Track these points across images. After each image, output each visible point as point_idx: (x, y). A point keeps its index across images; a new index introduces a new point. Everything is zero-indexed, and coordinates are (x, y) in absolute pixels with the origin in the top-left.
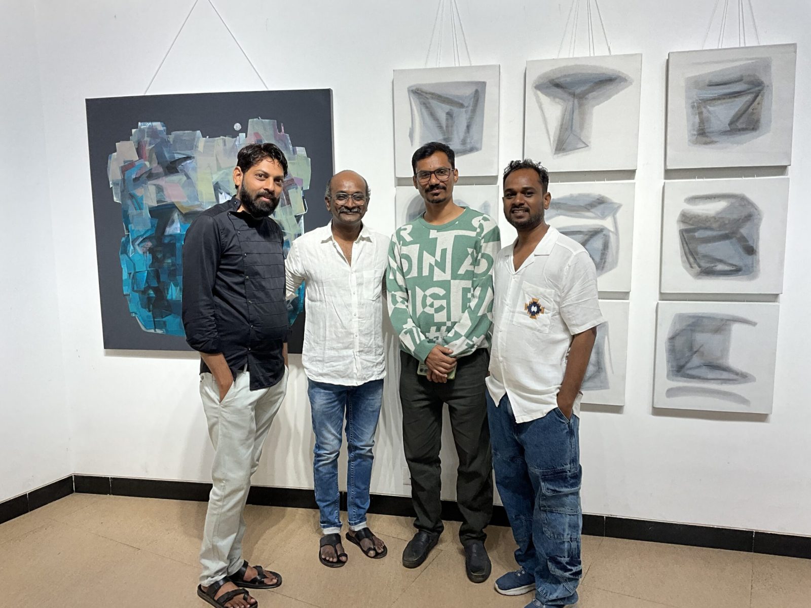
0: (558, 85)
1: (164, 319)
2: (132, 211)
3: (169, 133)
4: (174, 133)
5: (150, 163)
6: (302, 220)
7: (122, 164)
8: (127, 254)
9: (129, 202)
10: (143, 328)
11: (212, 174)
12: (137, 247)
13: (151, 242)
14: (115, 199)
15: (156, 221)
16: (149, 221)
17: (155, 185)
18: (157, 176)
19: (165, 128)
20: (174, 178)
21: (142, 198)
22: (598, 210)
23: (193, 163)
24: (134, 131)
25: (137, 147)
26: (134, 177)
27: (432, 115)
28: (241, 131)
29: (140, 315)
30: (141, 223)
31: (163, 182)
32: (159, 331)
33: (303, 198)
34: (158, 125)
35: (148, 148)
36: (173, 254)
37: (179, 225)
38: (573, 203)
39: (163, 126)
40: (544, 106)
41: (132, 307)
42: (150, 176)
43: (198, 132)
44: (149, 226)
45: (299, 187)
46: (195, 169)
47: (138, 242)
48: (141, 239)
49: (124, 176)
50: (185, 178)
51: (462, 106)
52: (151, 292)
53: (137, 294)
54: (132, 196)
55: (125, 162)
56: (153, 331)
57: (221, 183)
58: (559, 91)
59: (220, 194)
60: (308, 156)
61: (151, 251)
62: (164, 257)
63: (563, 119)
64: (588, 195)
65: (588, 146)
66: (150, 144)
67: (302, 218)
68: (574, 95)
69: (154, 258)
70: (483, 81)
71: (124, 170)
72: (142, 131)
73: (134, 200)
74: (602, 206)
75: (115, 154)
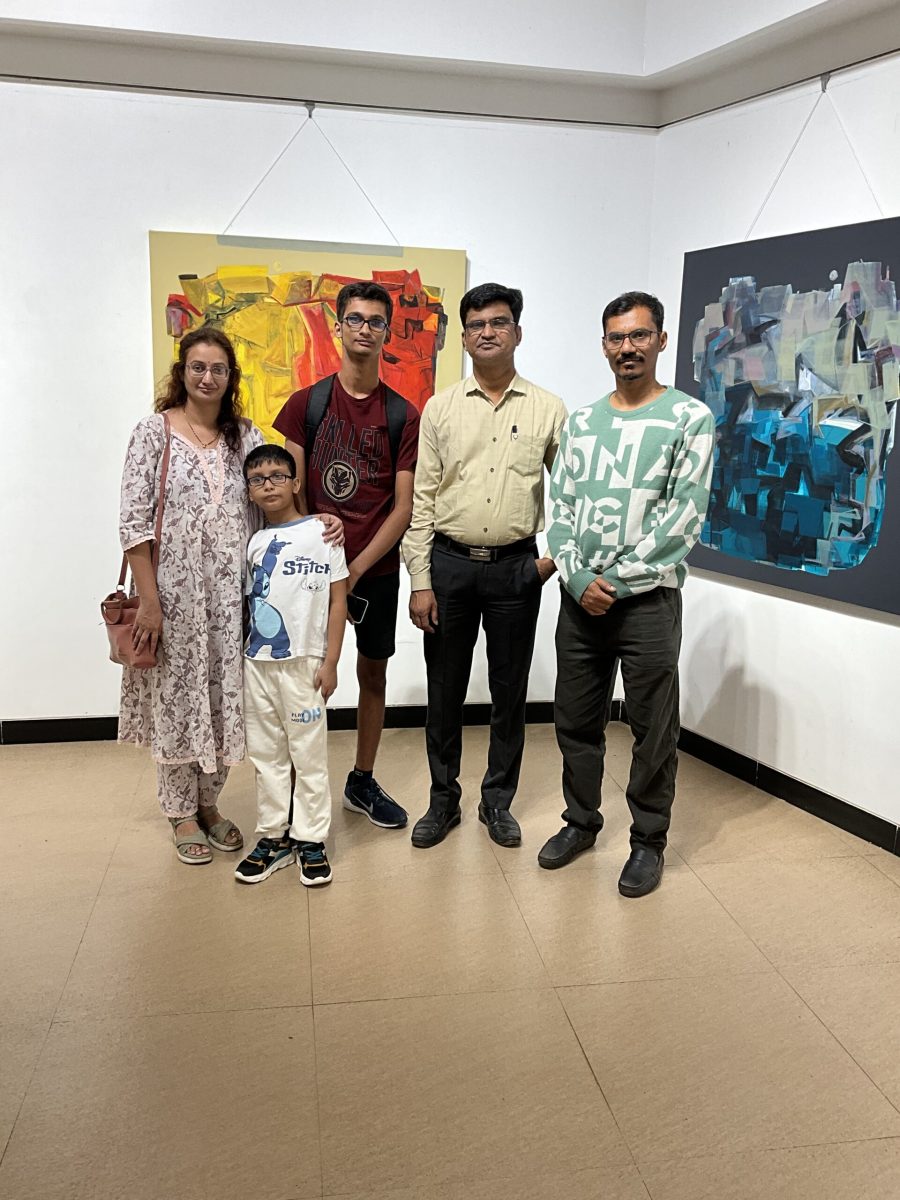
1: (721, 533)
2: (709, 393)
3: (758, 290)
4: (763, 289)
5: (735, 331)
6: (894, 410)
7: (708, 333)
9: (708, 381)
13: (722, 433)
14: (695, 377)
15: (730, 405)
16: (723, 405)
17: (735, 359)
18: (740, 347)
19: (755, 284)
20: (755, 349)
21: (720, 375)
23: (778, 329)
24: (724, 289)
25: (724, 310)
26: (716, 349)
28: (836, 281)
30: (716, 407)
31: (742, 355)
32: (714, 547)
34: (749, 280)
35: (735, 310)
36: (741, 450)
37: (752, 412)
39: (754, 281)
42: (733, 347)
43: (789, 287)
44: (723, 413)
45: (898, 360)
46: (778, 337)
49: (708, 347)
50: (766, 349)
52: (714, 497)
54: (711, 373)
55: (711, 330)
56: (708, 545)
57: (805, 356)
59: (801, 372)
62: (732, 453)
66: (738, 306)
67: (895, 406)
69: (723, 454)
71: (709, 339)
72: (732, 289)
73: (713, 378)
75: (702, 320)
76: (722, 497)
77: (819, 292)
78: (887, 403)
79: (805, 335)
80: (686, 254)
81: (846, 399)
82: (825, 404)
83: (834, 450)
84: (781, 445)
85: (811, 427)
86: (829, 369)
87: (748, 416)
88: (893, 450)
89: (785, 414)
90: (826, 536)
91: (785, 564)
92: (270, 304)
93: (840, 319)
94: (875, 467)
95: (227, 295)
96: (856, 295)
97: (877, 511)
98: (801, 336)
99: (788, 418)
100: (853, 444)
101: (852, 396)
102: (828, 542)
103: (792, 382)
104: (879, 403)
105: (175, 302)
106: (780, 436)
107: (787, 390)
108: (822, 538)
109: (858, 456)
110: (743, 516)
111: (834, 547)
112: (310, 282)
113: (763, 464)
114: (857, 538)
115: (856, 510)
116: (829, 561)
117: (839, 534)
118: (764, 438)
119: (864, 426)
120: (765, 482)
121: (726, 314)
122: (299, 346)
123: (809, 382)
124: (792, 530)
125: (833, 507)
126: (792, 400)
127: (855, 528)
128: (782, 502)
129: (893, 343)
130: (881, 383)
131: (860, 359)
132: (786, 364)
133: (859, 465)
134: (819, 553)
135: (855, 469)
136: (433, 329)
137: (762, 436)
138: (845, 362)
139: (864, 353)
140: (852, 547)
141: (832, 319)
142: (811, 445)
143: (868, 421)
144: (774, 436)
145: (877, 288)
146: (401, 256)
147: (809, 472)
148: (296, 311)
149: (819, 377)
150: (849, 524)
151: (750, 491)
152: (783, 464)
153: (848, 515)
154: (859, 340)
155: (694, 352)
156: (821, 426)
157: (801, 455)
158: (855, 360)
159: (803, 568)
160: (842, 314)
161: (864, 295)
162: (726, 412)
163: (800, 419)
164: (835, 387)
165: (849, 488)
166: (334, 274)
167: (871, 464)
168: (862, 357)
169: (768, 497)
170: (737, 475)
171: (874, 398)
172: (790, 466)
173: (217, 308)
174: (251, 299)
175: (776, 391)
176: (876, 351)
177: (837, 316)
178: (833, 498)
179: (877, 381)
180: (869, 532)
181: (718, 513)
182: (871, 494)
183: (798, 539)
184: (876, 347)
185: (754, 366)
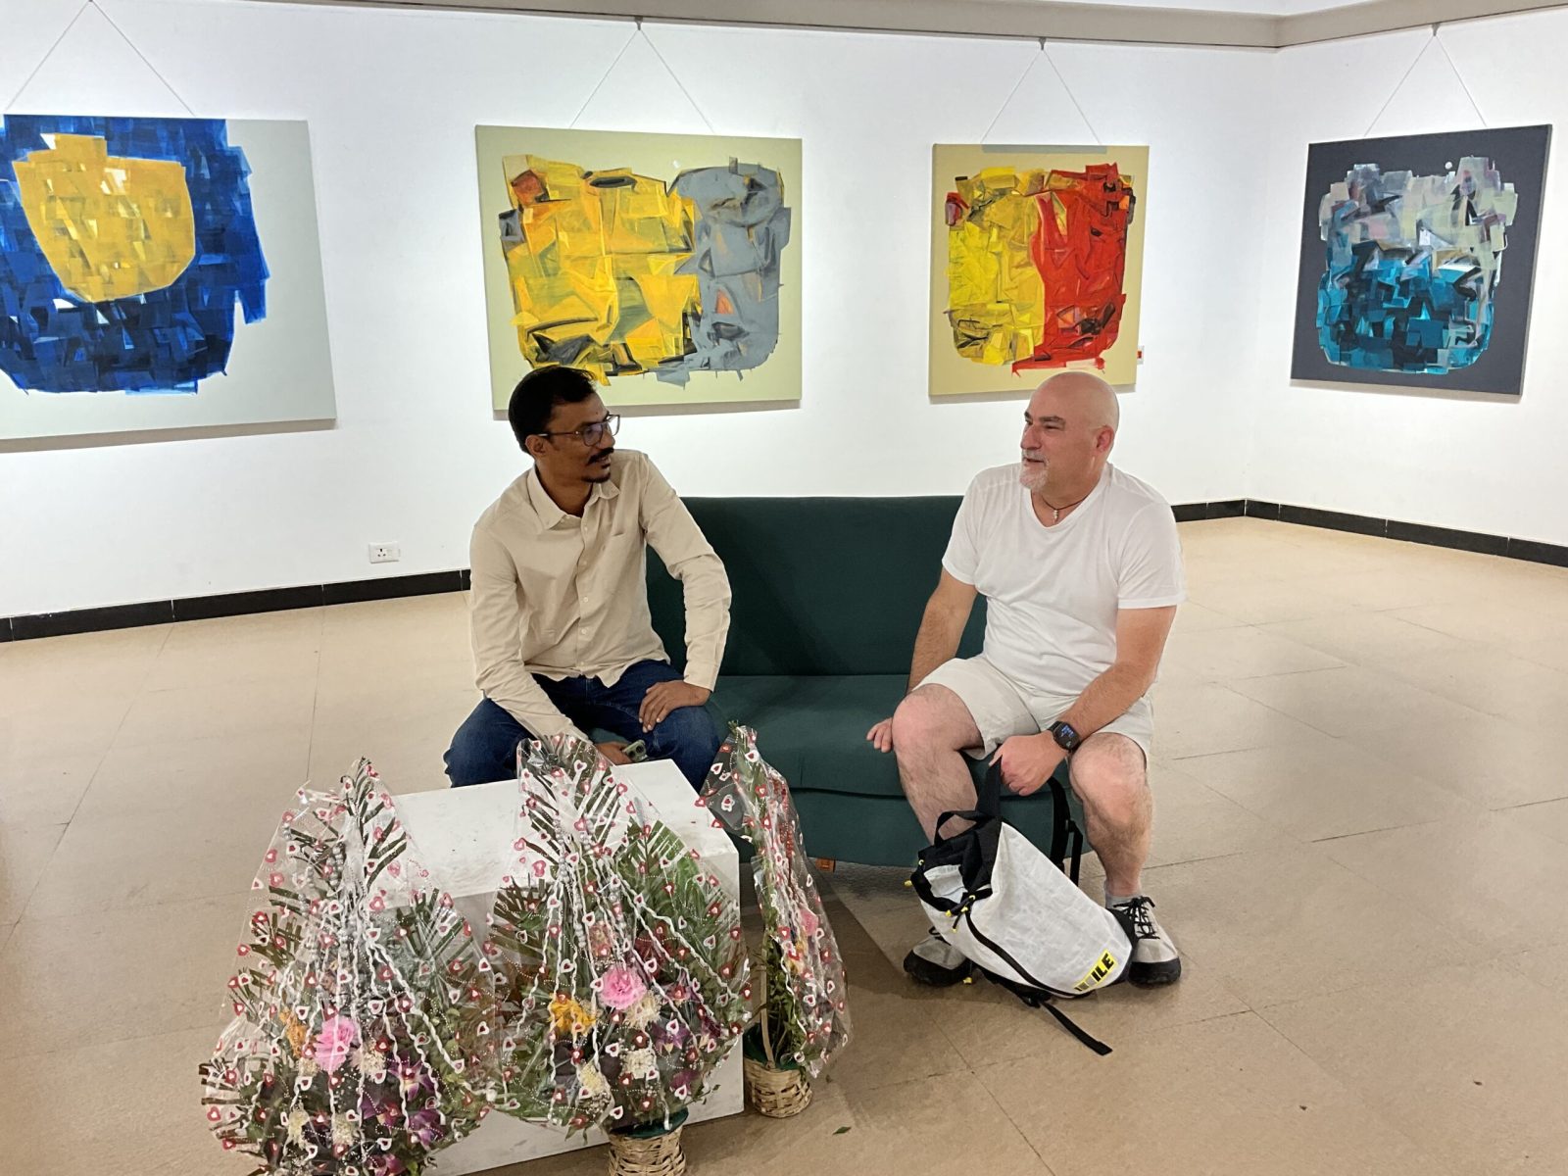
1: (1350, 352)
2: (1336, 249)
3: (1381, 173)
4: (1386, 174)
5: (1360, 203)
6: (1500, 256)
7: (1334, 204)
8: (1325, 290)
9: (1334, 240)
10: (1329, 360)
11: (1417, 211)
12: (1335, 283)
13: (1350, 278)
14: (1323, 238)
15: (1357, 258)
16: (1350, 258)
17: (1361, 223)
18: (1365, 215)
19: (1378, 169)
20: (1379, 216)
21: (1347, 235)
23: (1401, 202)
24: (1349, 172)
25: (1350, 187)
26: (1342, 215)
28: (1451, 170)
29: (1327, 346)
30: (1343, 259)
31: (1366, 220)
32: (1343, 364)
33: (1505, 234)
34: (1372, 167)
35: (1360, 188)
36: (1368, 290)
37: (1377, 262)
39: (1377, 167)
41: (1322, 340)
42: (1358, 214)
43: (1410, 172)
44: (1350, 262)
45: (1502, 223)
46: (1401, 207)
47: (1337, 277)
48: (1340, 275)
49: (1334, 215)
50: (1390, 216)
52: (1342, 326)
53: (1329, 327)
54: (1338, 234)
55: (1336, 202)
56: (1337, 363)
57: (1423, 221)
59: (1421, 233)
60: (1516, 192)
61: (1348, 286)
62: (1359, 293)
66: (1363, 184)
67: (1501, 254)
69: (1350, 294)
71: (1334, 209)
72: (1357, 173)
73: (1339, 238)
75: (1328, 195)
76: (1351, 326)
77: (1437, 177)
78: (1494, 253)
79: (1424, 206)
80: (1311, 146)
81: (1460, 251)
82: (1441, 256)
83: (1451, 287)
84: (1405, 285)
85: (1430, 271)
86: (1446, 230)
87: (1374, 265)
88: (1499, 284)
89: (1408, 262)
90: (1445, 345)
91: (1409, 369)
92: (1015, 196)
93: (1454, 196)
94: (1484, 296)
95: (988, 190)
96: (1468, 180)
97: (1487, 326)
98: (1421, 205)
99: (1411, 265)
100: (1467, 281)
101: (1465, 248)
102: (1448, 351)
103: (1413, 239)
104: (1487, 253)
105: (952, 199)
106: (1403, 279)
107: (1409, 245)
108: (1442, 348)
109: (1471, 289)
110: (1371, 338)
111: (1451, 354)
112: (1043, 177)
113: (1389, 299)
114: (1471, 345)
115: (1470, 326)
116: (1449, 363)
117: (1456, 343)
118: (1389, 281)
119: (1475, 269)
120: (1390, 312)
121: (1351, 192)
122: (1034, 228)
123: (1429, 239)
125: (1450, 325)
126: (1414, 252)
127: (1470, 338)
128: (1406, 326)
129: (1498, 212)
130: (1489, 238)
131: (1471, 222)
132: (1408, 227)
133: (1473, 295)
134: (1439, 359)
135: (1469, 298)
136: (1125, 207)
137: (1388, 279)
138: (1459, 225)
139: (1475, 219)
140: (1466, 354)
141: (1448, 196)
142: (1431, 282)
143: (1479, 265)
144: (1398, 279)
145: (1485, 174)
146: (1105, 153)
147: (1430, 303)
148: (1033, 199)
149: (1437, 236)
150: (1465, 337)
151: (1376, 320)
152: (1407, 298)
153: (1463, 331)
154: (1471, 209)
155: (1320, 218)
156: (1440, 270)
157: (1423, 291)
158: (1467, 223)
160: (1457, 192)
161: (1475, 180)
162: (1353, 263)
163: (1421, 266)
164: (1451, 243)
165: (1463, 312)
166: (1059, 169)
167: (1482, 293)
168: (1474, 221)
169: (1394, 323)
170: (1365, 309)
171: (1484, 249)
172: (1413, 298)
173: (979, 201)
174: (1002, 193)
175: (1399, 246)
176: (1484, 218)
177: (1453, 193)
178: (1450, 320)
179: (1486, 237)
180: (1480, 341)
181: (1346, 338)
182: (1482, 315)
183: (1420, 351)
184: (1484, 215)
185: (1378, 228)
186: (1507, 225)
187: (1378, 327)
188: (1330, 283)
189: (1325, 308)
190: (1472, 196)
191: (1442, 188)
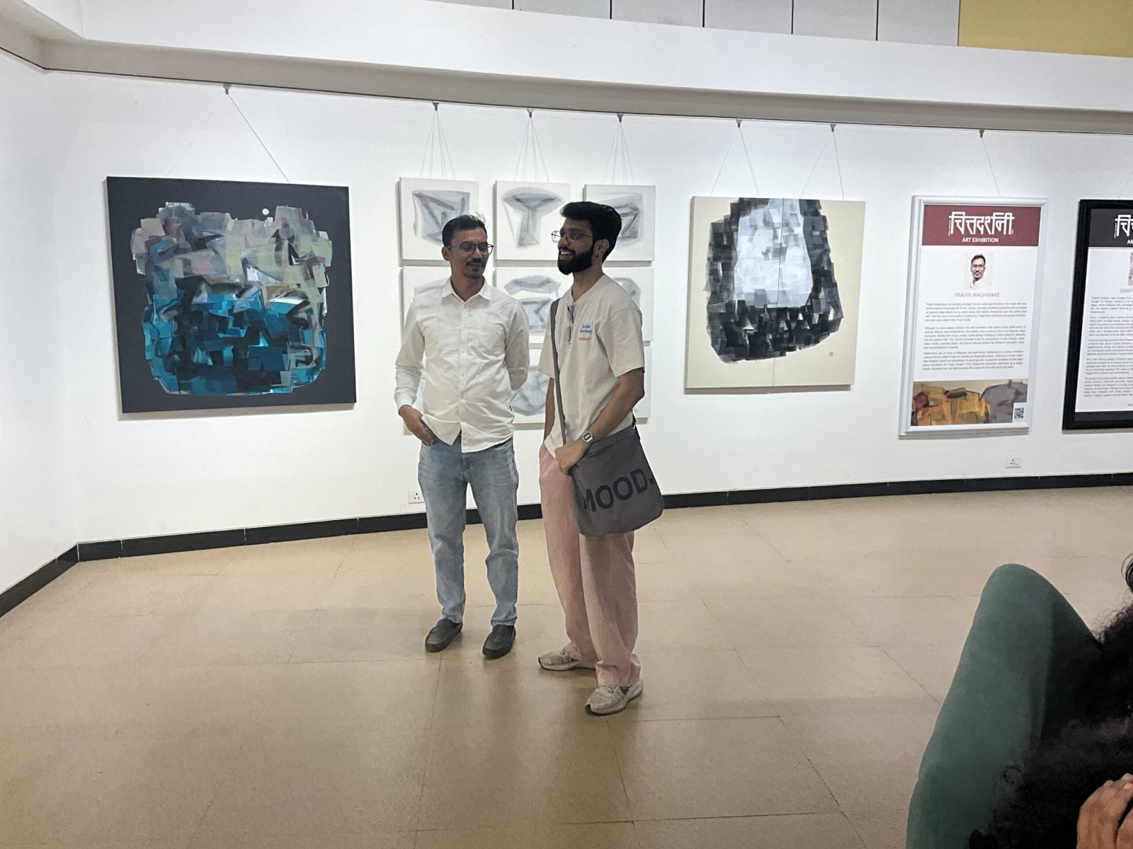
0: (518, 200)
1: (189, 381)
2: (157, 282)
3: (197, 213)
4: (202, 213)
5: (177, 240)
6: (324, 292)
7: (147, 239)
8: (151, 323)
9: (154, 274)
10: (167, 390)
11: (240, 251)
12: (161, 315)
13: (178, 311)
14: (139, 271)
15: (182, 292)
16: (175, 291)
17: (182, 259)
18: (185, 251)
19: (193, 209)
20: (204, 253)
21: (168, 271)
22: (547, 287)
23: (222, 241)
24: (160, 209)
25: (164, 223)
26: (160, 251)
27: (431, 213)
28: (269, 215)
29: (162, 377)
30: (167, 293)
31: (189, 256)
32: (183, 392)
33: (325, 273)
34: (186, 206)
35: (176, 225)
36: (200, 322)
37: (206, 295)
38: (529, 282)
39: (192, 207)
40: (509, 214)
41: (155, 371)
42: (177, 250)
43: (228, 214)
44: (176, 296)
45: (322, 265)
46: (224, 246)
47: (162, 311)
48: (166, 308)
49: (149, 249)
50: (213, 254)
51: (453, 208)
52: (176, 357)
53: (161, 359)
54: (157, 269)
55: (150, 237)
56: (177, 393)
57: (249, 259)
58: (519, 203)
59: (248, 269)
60: (329, 239)
61: (176, 318)
62: (191, 324)
63: (522, 223)
64: (540, 277)
65: (538, 243)
66: (178, 222)
67: (325, 289)
68: (529, 207)
69: (179, 325)
70: (467, 191)
71: (149, 244)
72: (169, 210)
73: (159, 272)
74: (549, 284)
75: (139, 229)
76: (186, 356)
77: (255, 221)
78: (319, 288)
79: (247, 246)
80: (109, 179)
81: (288, 286)
82: (272, 291)
83: (284, 317)
84: (239, 318)
85: (262, 304)
86: (273, 268)
87: (203, 297)
88: (327, 314)
89: (238, 296)
90: (287, 369)
91: (254, 391)
93: (274, 239)
94: (316, 324)
96: (286, 225)
97: (322, 349)
98: (244, 245)
99: (242, 299)
100: (298, 313)
101: (293, 285)
102: (290, 373)
103: (240, 276)
104: (313, 289)
106: (235, 311)
107: (238, 281)
108: (284, 370)
109: (303, 319)
110: (210, 366)
111: (294, 374)
113: (224, 331)
114: (310, 366)
115: (307, 350)
116: (292, 383)
117: (297, 366)
118: (222, 312)
119: (304, 301)
120: (227, 342)
121: (166, 227)
123: (256, 275)
124: (258, 369)
125: (289, 350)
126: (244, 287)
127: (308, 360)
128: (246, 353)
129: (317, 254)
130: (312, 276)
131: (294, 263)
132: (233, 264)
133: (306, 324)
134: (283, 380)
135: (302, 327)
137: (220, 311)
138: (283, 264)
139: (297, 259)
140: (307, 374)
141: (269, 238)
142: (265, 314)
143: (307, 298)
144: (230, 311)
145: (301, 223)
147: (267, 332)
149: (262, 272)
150: (304, 359)
151: (215, 349)
152: (242, 328)
153: (301, 354)
154: (292, 252)
155: (133, 252)
156: (272, 303)
157: (258, 322)
158: (291, 263)
159: (272, 391)
160: (276, 235)
161: (291, 226)
162: (179, 296)
163: (253, 299)
164: (278, 279)
165: (298, 338)
167: (313, 323)
168: (296, 262)
169: (233, 351)
170: (200, 340)
171: (309, 286)
172: (249, 329)
175: (227, 281)
176: (306, 259)
177: (273, 236)
178: (288, 345)
179: (310, 276)
180: (318, 361)
181: (182, 368)
182: (316, 340)
183: (264, 374)
184: (305, 257)
185: (202, 264)
186: (326, 266)
187: (217, 356)
188: (156, 316)
189: (153, 340)
190: (291, 239)
191: (262, 232)
